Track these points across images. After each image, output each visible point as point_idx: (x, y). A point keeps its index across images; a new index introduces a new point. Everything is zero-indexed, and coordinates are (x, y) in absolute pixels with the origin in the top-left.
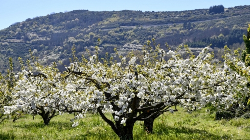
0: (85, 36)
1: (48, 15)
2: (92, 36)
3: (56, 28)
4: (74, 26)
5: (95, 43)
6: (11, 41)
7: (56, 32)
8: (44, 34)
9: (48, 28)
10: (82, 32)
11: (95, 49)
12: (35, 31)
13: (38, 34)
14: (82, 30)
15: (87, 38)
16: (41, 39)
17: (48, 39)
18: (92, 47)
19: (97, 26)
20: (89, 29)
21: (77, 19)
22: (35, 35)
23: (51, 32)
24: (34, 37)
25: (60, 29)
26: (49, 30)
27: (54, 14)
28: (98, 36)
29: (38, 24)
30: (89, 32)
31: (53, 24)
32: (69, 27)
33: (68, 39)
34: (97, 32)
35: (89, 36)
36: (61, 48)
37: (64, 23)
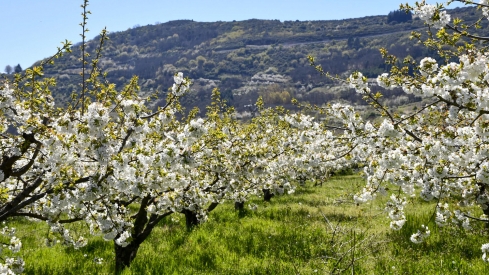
0: (191, 62)
1: (130, 30)
2: (201, 62)
3: (142, 49)
4: (171, 46)
5: (207, 73)
6: (74, 71)
7: (143, 56)
8: (123, 60)
9: (129, 51)
10: (184, 56)
11: (208, 83)
12: (110, 56)
13: (115, 60)
14: (185, 53)
15: (194, 65)
16: (121, 68)
17: (131, 68)
18: (201, 79)
19: (208, 45)
20: (197, 51)
21: (176, 35)
22: (110, 61)
23: (136, 56)
24: (108, 66)
25: (149, 51)
26: (133, 54)
27: (139, 28)
28: (211, 62)
29: (114, 45)
30: (197, 55)
31: (138, 43)
32: (164, 48)
33: (162, 68)
34: (210, 56)
35: (196, 62)
36: (152, 82)
37: (155, 41)
